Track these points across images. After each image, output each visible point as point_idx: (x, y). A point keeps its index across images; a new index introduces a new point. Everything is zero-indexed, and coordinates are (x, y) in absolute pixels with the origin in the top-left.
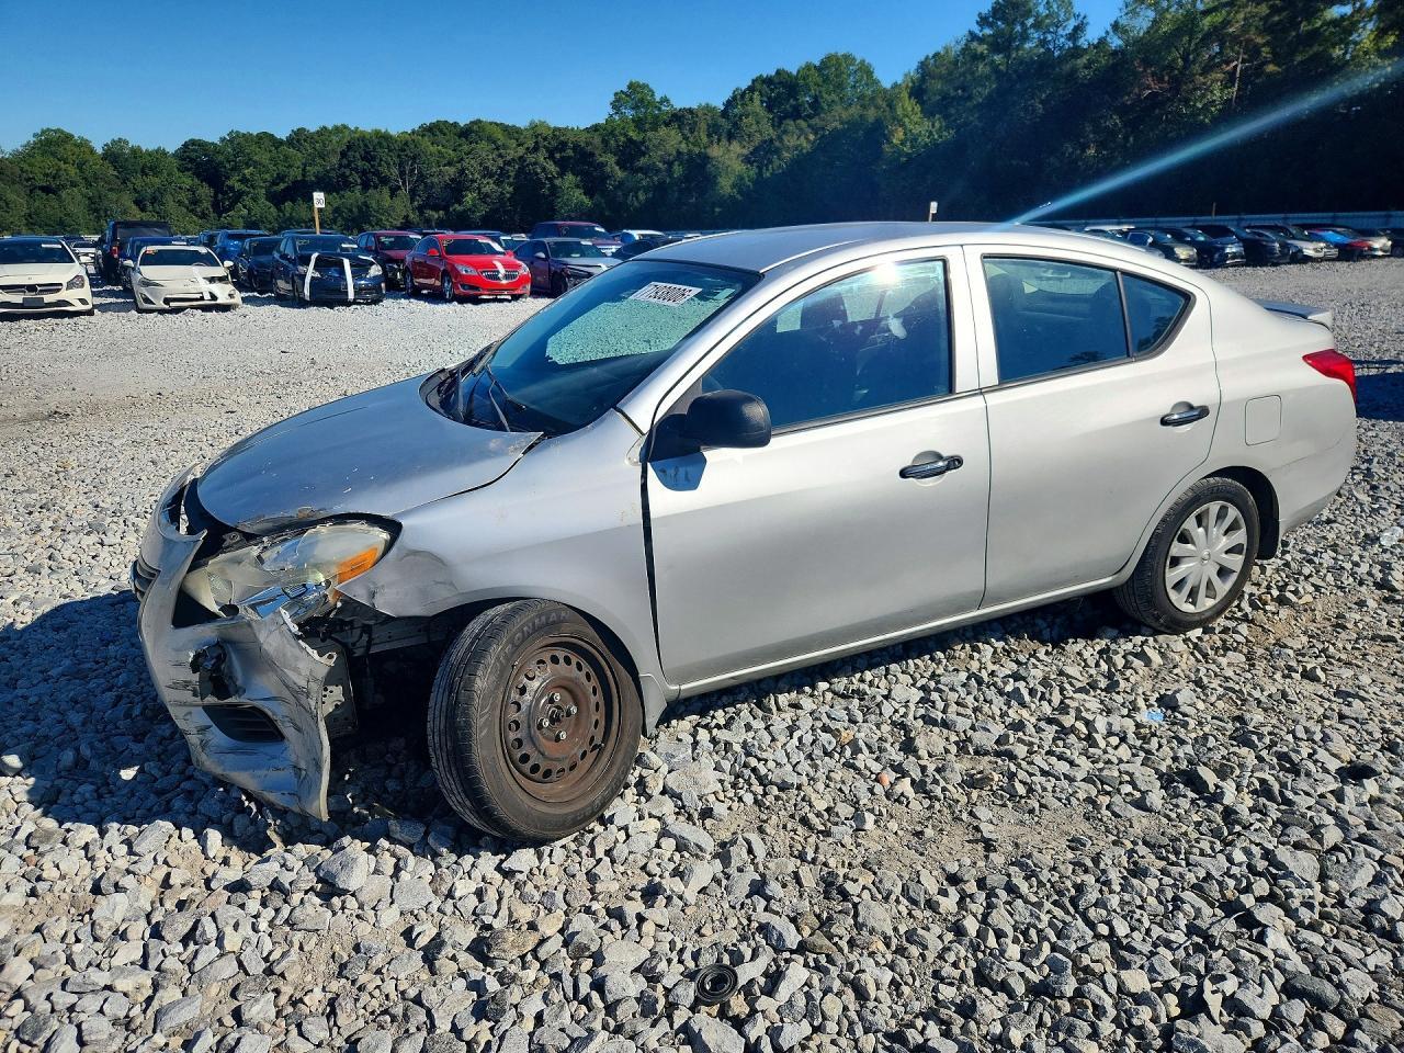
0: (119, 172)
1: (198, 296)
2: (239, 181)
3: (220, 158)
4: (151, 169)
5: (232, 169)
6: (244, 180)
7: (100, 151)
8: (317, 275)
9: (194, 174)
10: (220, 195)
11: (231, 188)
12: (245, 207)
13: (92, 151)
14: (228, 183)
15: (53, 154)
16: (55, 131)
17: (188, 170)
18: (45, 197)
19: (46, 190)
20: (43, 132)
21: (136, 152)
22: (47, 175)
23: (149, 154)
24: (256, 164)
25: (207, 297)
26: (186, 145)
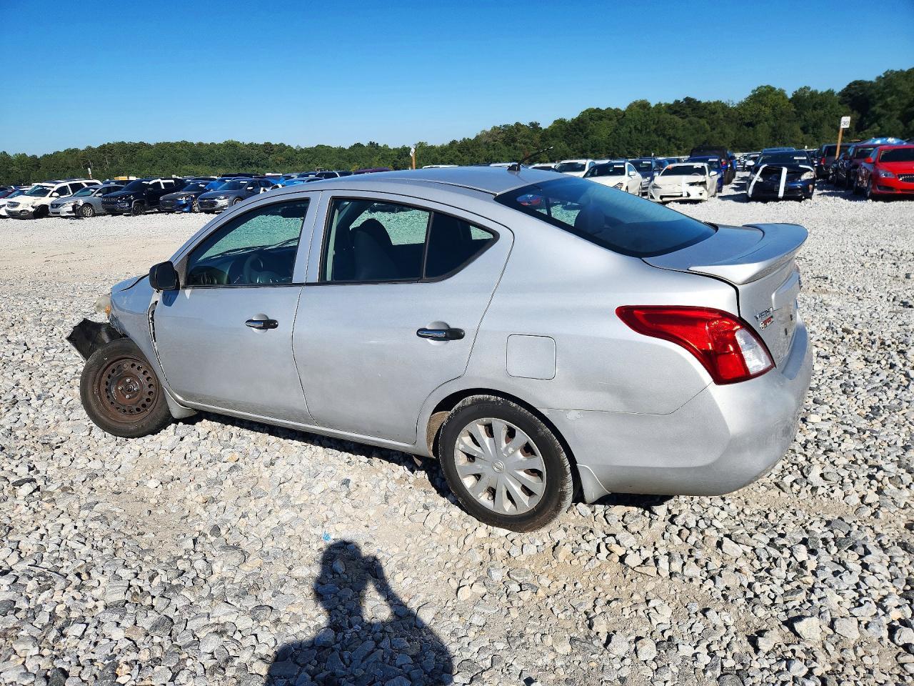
0: (798, 109)
1: (679, 194)
2: (880, 106)
3: (873, 91)
4: (821, 105)
5: (878, 99)
6: (885, 106)
7: (790, 96)
8: (761, 180)
9: (850, 105)
10: (865, 118)
11: (873, 113)
12: (879, 125)
13: (784, 97)
14: (873, 109)
15: (760, 102)
16: (765, 87)
17: (846, 102)
18: (747, 129)
19: (750, 125)
20: (758, 88)
21: (814, 94)
22: (752, 116)
23: (822, 94)
24: (898, 93)
25: (685, 195)
26: (849, 86)
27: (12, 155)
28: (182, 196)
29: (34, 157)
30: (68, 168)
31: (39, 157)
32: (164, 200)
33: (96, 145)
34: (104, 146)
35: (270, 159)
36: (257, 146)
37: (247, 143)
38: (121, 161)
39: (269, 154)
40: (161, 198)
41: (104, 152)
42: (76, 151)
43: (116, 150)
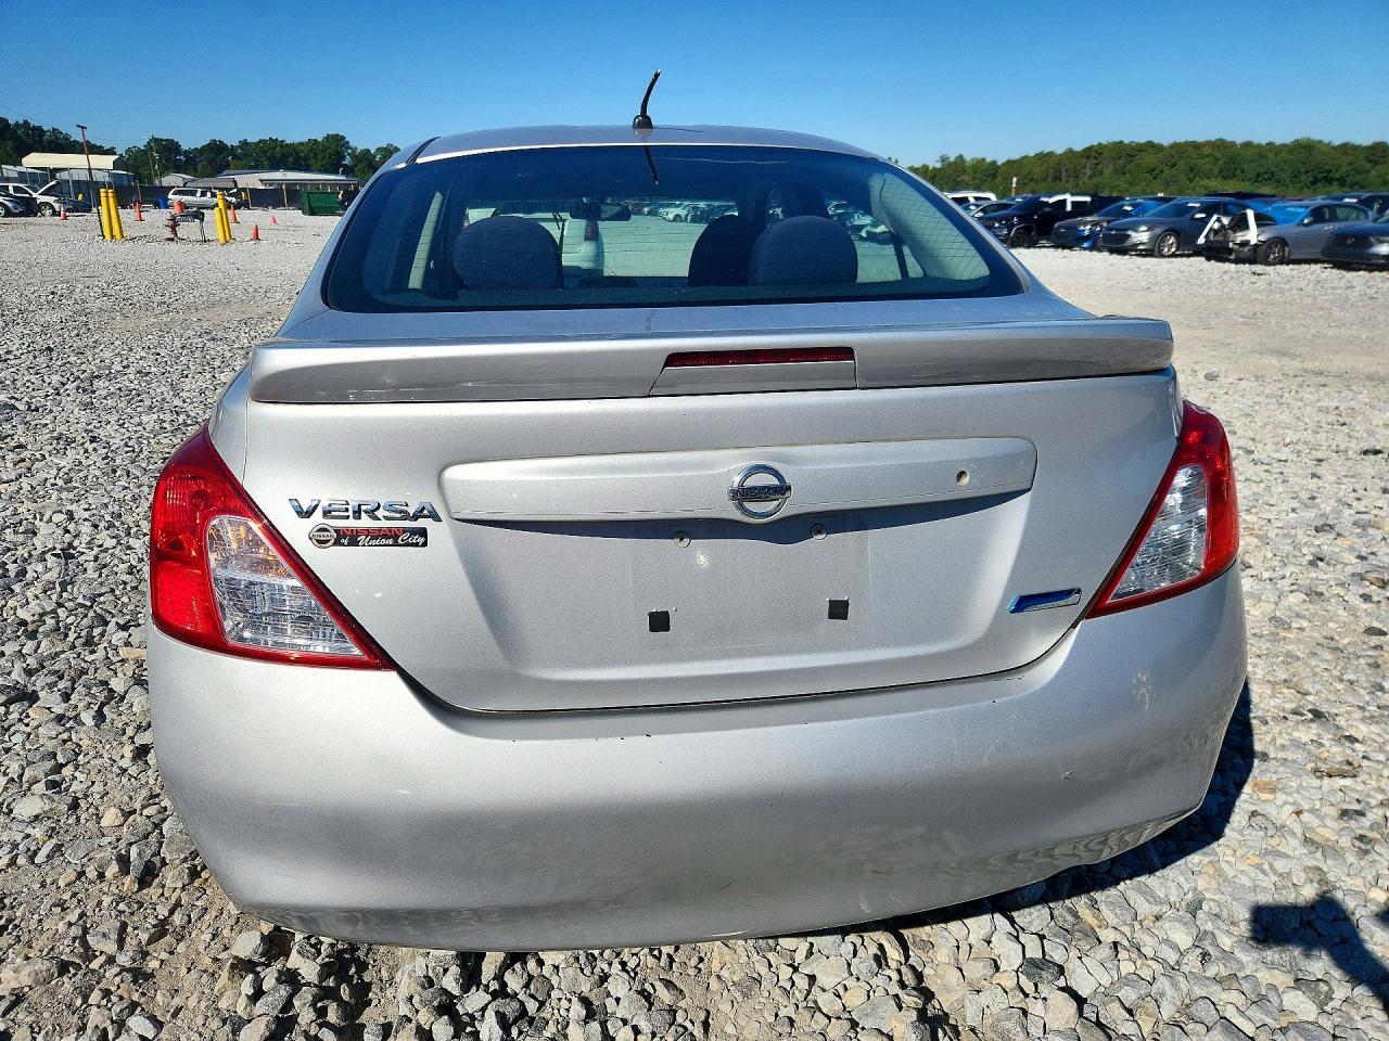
27: (968, 159)
28: (1085, 224)
29: (994, 163)
30: (1032, 179)
31: (1000, 163)
32: (1060, 227)
33: (1079, 147)
34: (1091, 148)
35: (1373, 173)
36: (1356, 148)
37: (1337, 142)
38: (1108, 171)
39: (1376, 163)
40: (1056, 225)
41: (1088, 157)
42: (1050, 154)
43: (1106, 154)
